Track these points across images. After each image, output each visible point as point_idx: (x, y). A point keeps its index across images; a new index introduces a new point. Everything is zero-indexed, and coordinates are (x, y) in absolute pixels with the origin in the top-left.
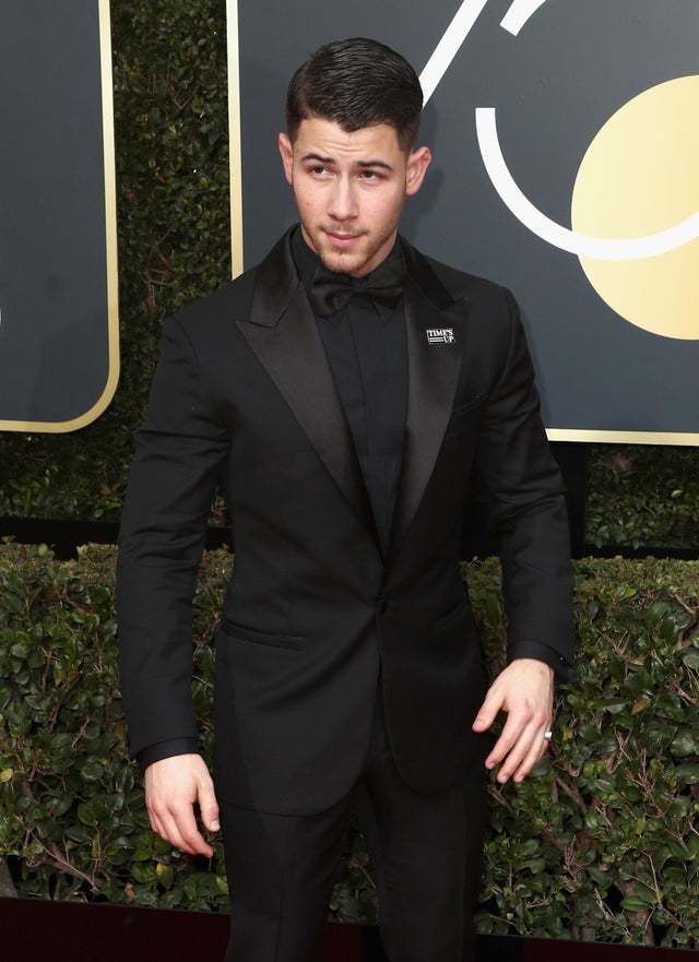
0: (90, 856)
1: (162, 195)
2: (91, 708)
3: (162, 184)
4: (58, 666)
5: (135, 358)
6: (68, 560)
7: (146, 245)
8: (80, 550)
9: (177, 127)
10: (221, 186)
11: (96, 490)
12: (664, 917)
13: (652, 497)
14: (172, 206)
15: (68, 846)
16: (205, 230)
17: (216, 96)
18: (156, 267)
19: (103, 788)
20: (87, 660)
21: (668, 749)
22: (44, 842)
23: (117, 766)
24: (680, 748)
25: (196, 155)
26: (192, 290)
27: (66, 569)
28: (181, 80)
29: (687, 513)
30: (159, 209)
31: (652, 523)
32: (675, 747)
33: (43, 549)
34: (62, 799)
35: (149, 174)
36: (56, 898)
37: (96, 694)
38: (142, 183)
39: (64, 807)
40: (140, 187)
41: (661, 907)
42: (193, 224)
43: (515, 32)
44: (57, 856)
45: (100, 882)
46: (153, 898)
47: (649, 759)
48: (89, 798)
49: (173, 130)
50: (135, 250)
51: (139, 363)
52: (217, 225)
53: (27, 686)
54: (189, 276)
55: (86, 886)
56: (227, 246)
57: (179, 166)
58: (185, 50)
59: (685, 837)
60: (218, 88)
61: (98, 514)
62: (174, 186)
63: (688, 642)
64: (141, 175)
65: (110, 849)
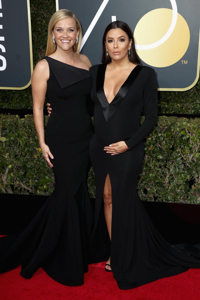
0: (29, 184)
1: (42, 36)
2: (28, 151)
3: (42, 34)
4: (21, 142)
6: (23, 118)
7: (39, 48)
8: (25, 116)
11: (29, 102)
12: (157, 195)
14: (45, 39)
15: (24, 182)
19: (32, 169)
20: (27, 140)
21: (157, 158)
22: (19, 181)
23: (35, 164)
24: (159, 158)
27: (22, 120)
28: (46, 10)
30: (42, 39)
32: (158, 157)
33: (17, 116)
34: (22, 172)
36: (22, 194)
37: (30, 148)
39: (23, 173)
40: (37, 34)
41: (156, 193)
44: (22, 184)
45: (31, 190)
46: (43, 193)
47: (152, 160)
48: (29, 171)
49: (44, 21)
50: (36, 49)
53: (14, 147)
55: (28, 191)
57: (46, 30)
58: (46, 3)
59: (161, 177)
61: (29, 108)
62: (45, 34)
63: (160, 134)
64: (38, 32)
65: (34, 182)
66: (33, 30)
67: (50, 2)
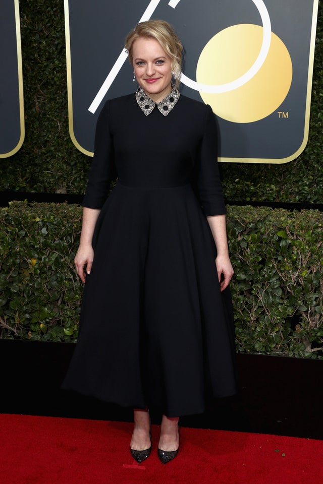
0: (14, 321)
1: (41, 68)
2: (14, 263)
3: (40, 63)
4: (1, 248)
5: (31, 130)
6: (5, 207)
7: (35, 87)
8: (10, 203)
9: (46, 42)
10: (63, 64)
11: (16, 179)
13: (228, 182)
14: (44, 72)
15: (5, 318)
16: (57, 81)
17: (61, 30)
18: (39, 95)
19: (19, 295)
20: (12, 245)
21: (235, 278)
23: (25, 286)
24: (240, 277)
25: (53, 52)
26: (53, 104)
27: (4, 211)
28: (47, 23)
29: (241, 188)
30: (40, 73)
31: (228, 192)
34: (3, 299)
35: (35, 59)
36: (1, 338)
37: (16, 259)
38: (33, 63)
39: (4, 302)
40: (32, 64)
42: (53, 79)
43: (174, 7)
44: (2, 321)
45: (19, 331)
46: (39, 337)
48: (14, 299)
49: (44, 43)
50: (30, 88)
51: (33, 131)
52: (62, 79)
54: (51, 98)
55: (13, 333)
56: (66, 87)
57: (47, 57)
58: (48, 12)
59: (242, 311)
60: (61, 27)
61: (17, 189)
62: (45, 64)
63: (242, 237)
64: (32, 60)
65: (22, 318)
66: (24, 56)
67: (55, 11)
